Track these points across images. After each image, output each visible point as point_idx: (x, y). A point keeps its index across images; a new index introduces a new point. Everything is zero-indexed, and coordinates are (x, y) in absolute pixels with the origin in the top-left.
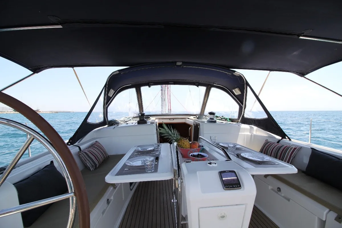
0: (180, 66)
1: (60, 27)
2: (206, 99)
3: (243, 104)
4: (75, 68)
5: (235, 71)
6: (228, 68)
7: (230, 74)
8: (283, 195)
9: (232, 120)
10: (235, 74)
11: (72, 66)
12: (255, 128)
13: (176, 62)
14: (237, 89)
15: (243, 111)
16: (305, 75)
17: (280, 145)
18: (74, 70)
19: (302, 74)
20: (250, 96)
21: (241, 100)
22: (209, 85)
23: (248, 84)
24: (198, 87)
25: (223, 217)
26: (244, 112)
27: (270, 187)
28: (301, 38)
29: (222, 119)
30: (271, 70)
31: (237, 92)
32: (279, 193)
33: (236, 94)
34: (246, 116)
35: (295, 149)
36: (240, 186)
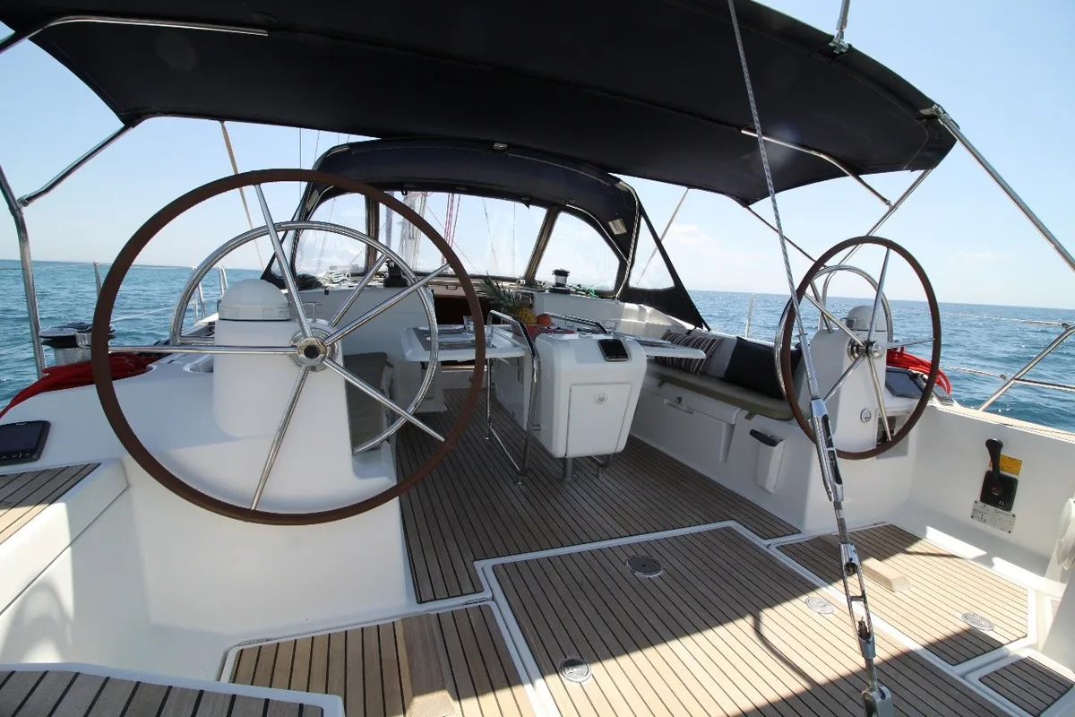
0: (502, 151)
1: (263, 33)
2: (544, 239)
3: (627, 257)
4: (227, 123)
5: (619, 180)
6: (604, 169)
7: (608, 184)
8: (684, 408)
9: (601, 294)
10: (620, 188)
11: (222, 118)
12: (649, 309)
13: (493, 143)
14: (618, 222)
15: (627, 273)
16: (751, 204)
17: (690, 337)
18: (223, 127)
19: (746, 202)
20: (645, 240)
21: (623, 247)
22: (555, 204)
23: (642, 213)
24: (528, 206)
25: (602, 400)
26: (629, 276)
27: (666, 401)
28: (743, 132)
29: (577, 290)
30: (690, 186)
31: (618, 228)
32: (680, 406)
33: (616, 232)
34: (632, 284)
35: (714, 341)
36: (627, 357)
